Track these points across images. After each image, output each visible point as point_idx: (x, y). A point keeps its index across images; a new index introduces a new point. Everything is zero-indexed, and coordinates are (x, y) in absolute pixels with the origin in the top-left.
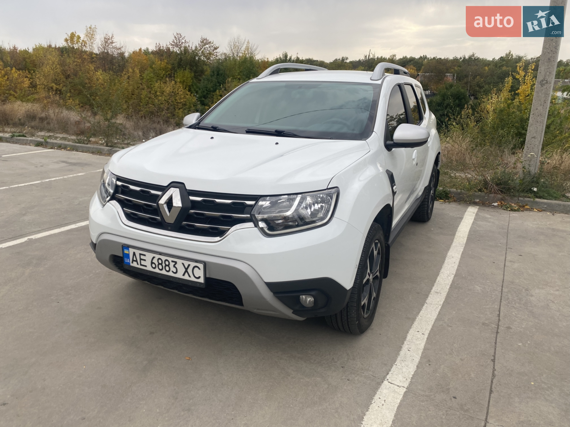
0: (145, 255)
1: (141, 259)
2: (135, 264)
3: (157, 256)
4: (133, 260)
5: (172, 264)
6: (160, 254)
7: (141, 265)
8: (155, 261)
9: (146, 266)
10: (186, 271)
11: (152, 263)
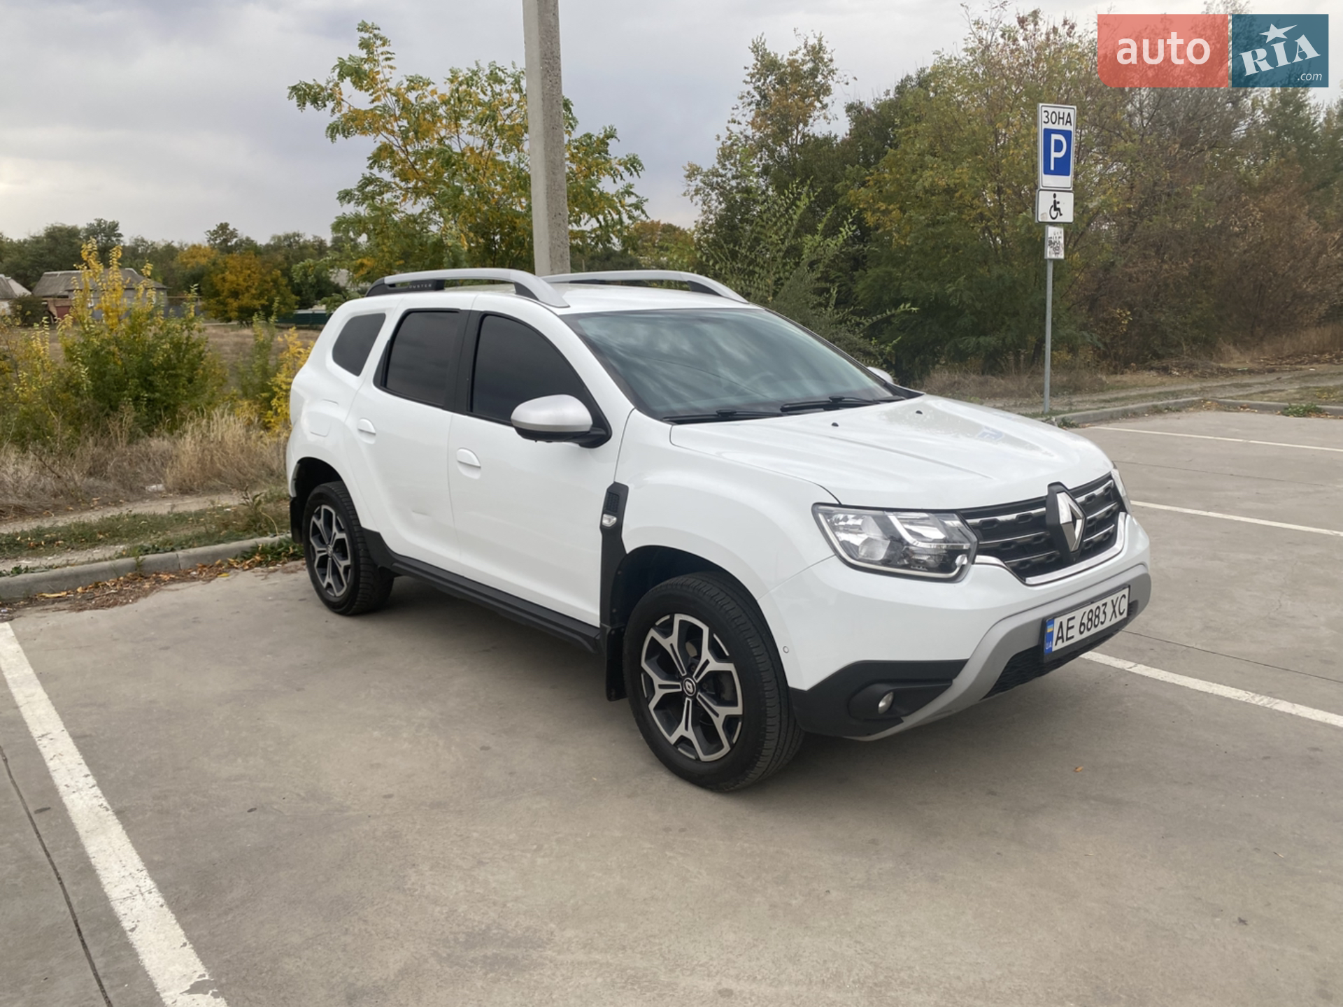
0: (1073, 618)
1: (1069, 628)
2: (1061, 645)
3: (1087, 609)
4: (1058, 638)
5: (1102, 609)
6: (1092, 601)
7: (1068, 639)
8: (1085, 621)
9: (1072, 637)
10: (1114, 611)
11: (1082, 624)
